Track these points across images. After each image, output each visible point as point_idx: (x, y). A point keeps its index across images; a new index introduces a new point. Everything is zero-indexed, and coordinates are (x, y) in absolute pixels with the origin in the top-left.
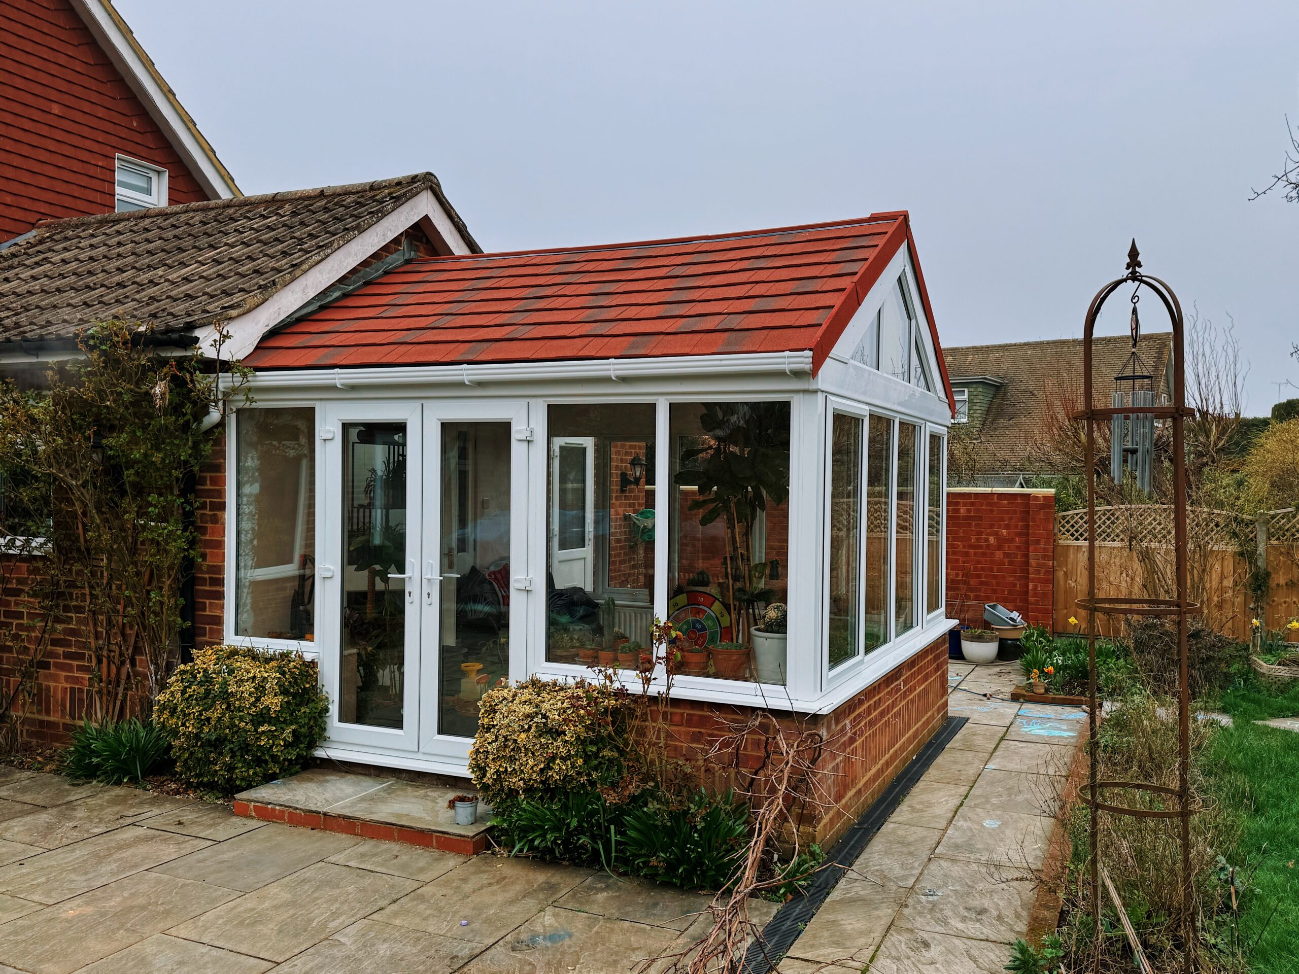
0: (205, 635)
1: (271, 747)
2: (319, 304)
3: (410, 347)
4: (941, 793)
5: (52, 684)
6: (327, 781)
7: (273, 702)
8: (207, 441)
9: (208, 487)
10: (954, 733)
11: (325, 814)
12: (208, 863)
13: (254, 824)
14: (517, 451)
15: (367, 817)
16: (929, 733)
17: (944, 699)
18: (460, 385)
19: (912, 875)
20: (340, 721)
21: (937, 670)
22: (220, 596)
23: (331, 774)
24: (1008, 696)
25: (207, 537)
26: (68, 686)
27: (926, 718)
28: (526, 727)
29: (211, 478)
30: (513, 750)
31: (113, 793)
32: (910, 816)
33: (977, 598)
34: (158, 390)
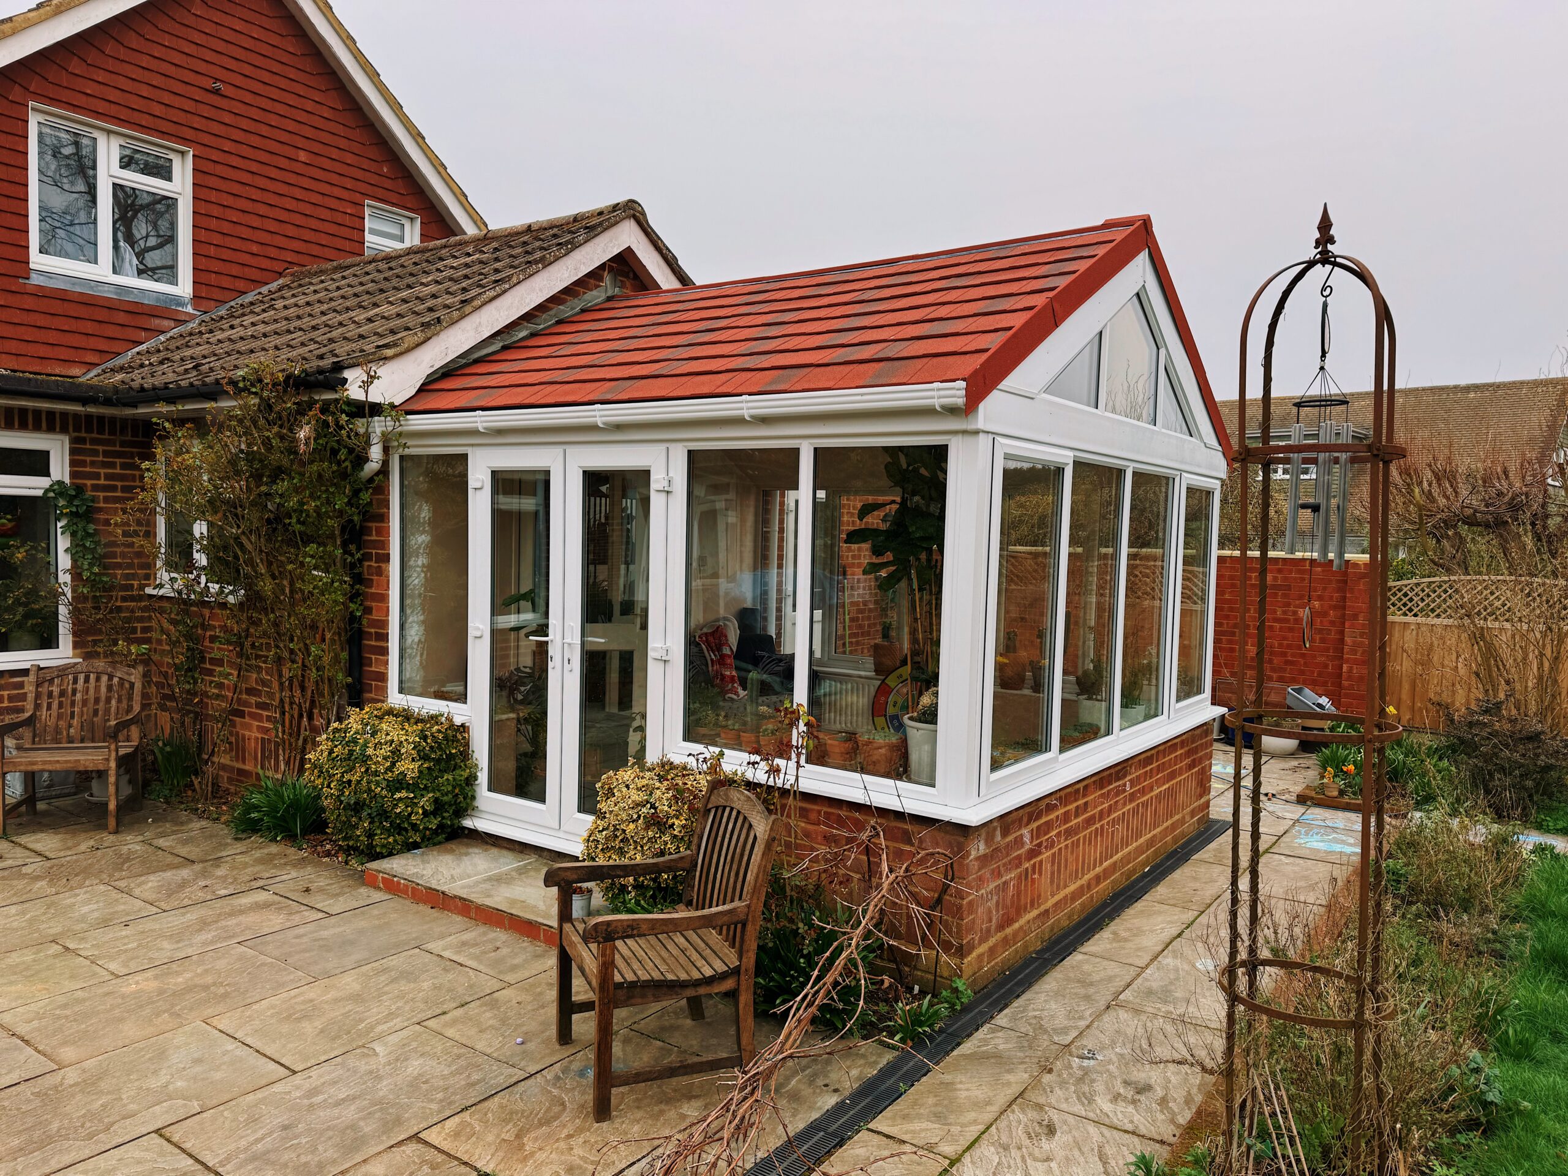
0: (371, 692)
1: (410, 815)
2: (501, 344)
3: (558, 386)
4: (1160, 919)
5: (247, 733)
6: (467, 854)
7: (409, 768)
8: (367, 489)
9: (374, 538)
10: (1209, 840)
11: (443, 893)
12: (305, 939)
13: (377, 896)
14: (657, 502)
15: (480, 901)
16: (1175, 840)
17: (1203, 800)
18: (593, 428)
19: (1076, 1027)
20: (490, 790)
21: (1191, 767)
22: (385, 651)
23: (476, 847)
24: (1294, 798)
25: (373, 590)
26: (260, 736)
27: (1169, 822)
28: (635, 816)
29: (377, 528)
30: (622, 841)
31: (266, 851)
32: (1108, 946)
33: (1281, 679)
34: (302, 435)
